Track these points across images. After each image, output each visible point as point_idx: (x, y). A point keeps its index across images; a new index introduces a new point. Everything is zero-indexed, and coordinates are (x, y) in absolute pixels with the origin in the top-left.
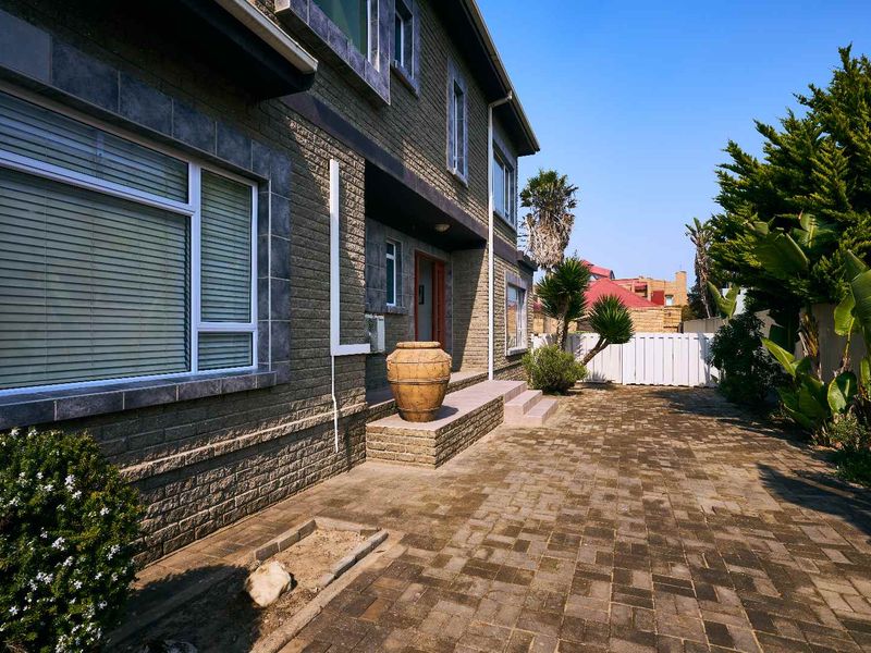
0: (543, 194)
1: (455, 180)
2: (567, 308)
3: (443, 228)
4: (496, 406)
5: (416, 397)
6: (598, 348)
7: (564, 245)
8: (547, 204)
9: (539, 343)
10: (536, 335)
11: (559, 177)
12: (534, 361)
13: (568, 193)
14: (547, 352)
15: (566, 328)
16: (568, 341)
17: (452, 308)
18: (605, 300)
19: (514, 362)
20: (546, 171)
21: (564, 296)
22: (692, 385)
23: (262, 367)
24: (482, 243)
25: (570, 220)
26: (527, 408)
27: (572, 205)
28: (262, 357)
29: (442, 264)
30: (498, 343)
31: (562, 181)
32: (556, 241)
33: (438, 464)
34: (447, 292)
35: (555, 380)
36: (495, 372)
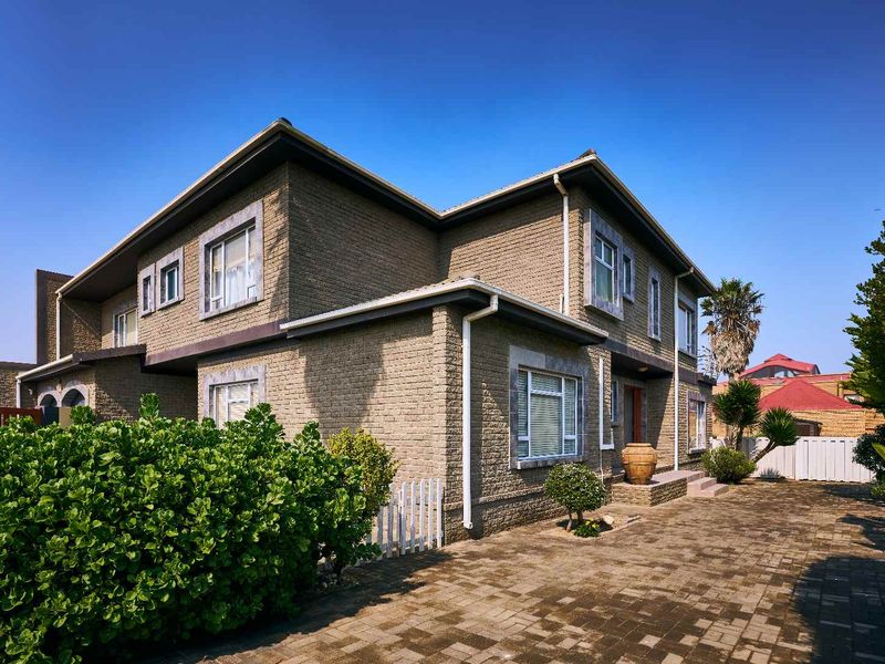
0: (726, 303)
1: (654, 342)
2: (740, 418)
3: (643, 370)
4: (683, 483)
5: (639, 472)
6: (768, 449)
7: (749, 349)
8: (730, 312)
9: (716, 444)
10: (715, 437)
11: (743, 285)
12: (712, 459)
13: (754, 300)
14: (722, 451)
15: (741, 432)
16: (743, 444)
17: (646, 420)
18: (774, 411)
19: (695, 459)
20: (729, 280)
21: (738, 409)
22: (863, 482)
23: (579, 453)
24: (670, 375)
25: (756, 325)
26: (704, 486)
27: (758, 310)
28: (579, 449)
29: (639, 390)
30: (681, 444)
31: (747, 289)
32: (740, 347)
33: (653, 504)
34: (643, 409)
35: (730, 471)
36: (679, 465)
